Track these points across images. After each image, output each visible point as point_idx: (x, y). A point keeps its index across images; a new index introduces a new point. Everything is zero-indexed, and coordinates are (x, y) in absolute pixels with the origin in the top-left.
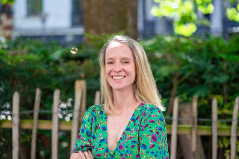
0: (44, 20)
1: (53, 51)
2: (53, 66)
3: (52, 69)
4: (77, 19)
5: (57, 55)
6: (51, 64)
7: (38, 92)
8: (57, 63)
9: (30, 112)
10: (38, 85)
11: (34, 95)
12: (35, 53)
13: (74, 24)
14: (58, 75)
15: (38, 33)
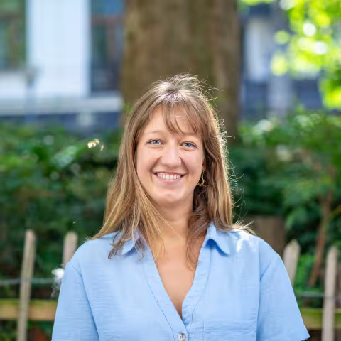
0: (31, 81)
1: (58, 149)
2: (60, 180)
3: (57, 187)
4: (102, 78)
5: (66, 156)
6: (55, 175)
7: (30, 237)
8: (67, 172)
9: (13, 282)
10: (28, 223)
11: (21, 243)
12: (19, 152)
13: (95, 89)
14: (70, 199)
15: (19, 109)
